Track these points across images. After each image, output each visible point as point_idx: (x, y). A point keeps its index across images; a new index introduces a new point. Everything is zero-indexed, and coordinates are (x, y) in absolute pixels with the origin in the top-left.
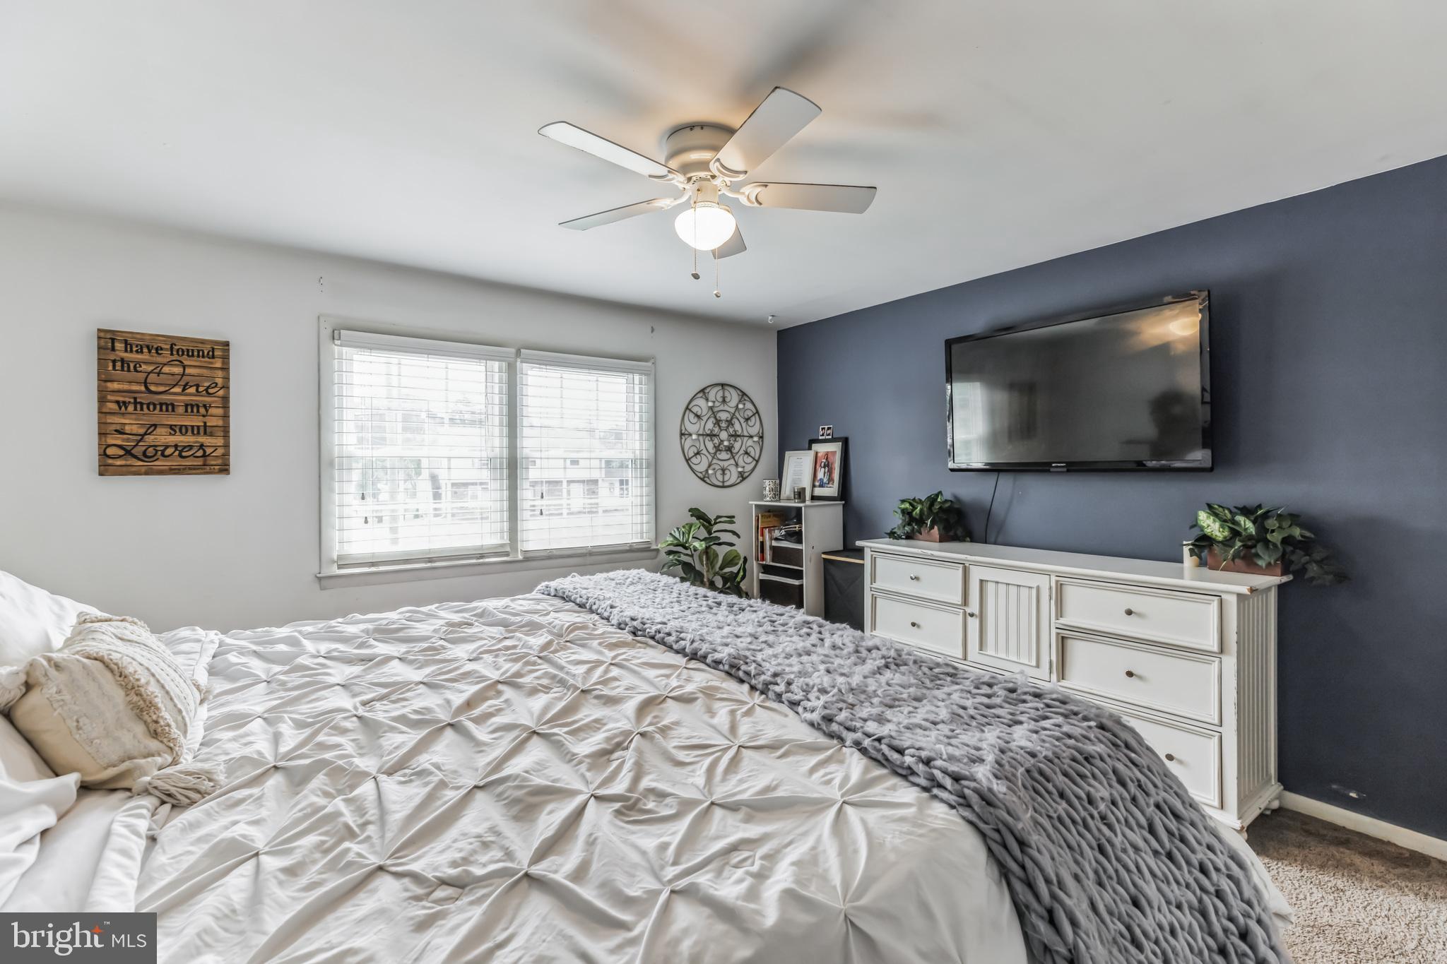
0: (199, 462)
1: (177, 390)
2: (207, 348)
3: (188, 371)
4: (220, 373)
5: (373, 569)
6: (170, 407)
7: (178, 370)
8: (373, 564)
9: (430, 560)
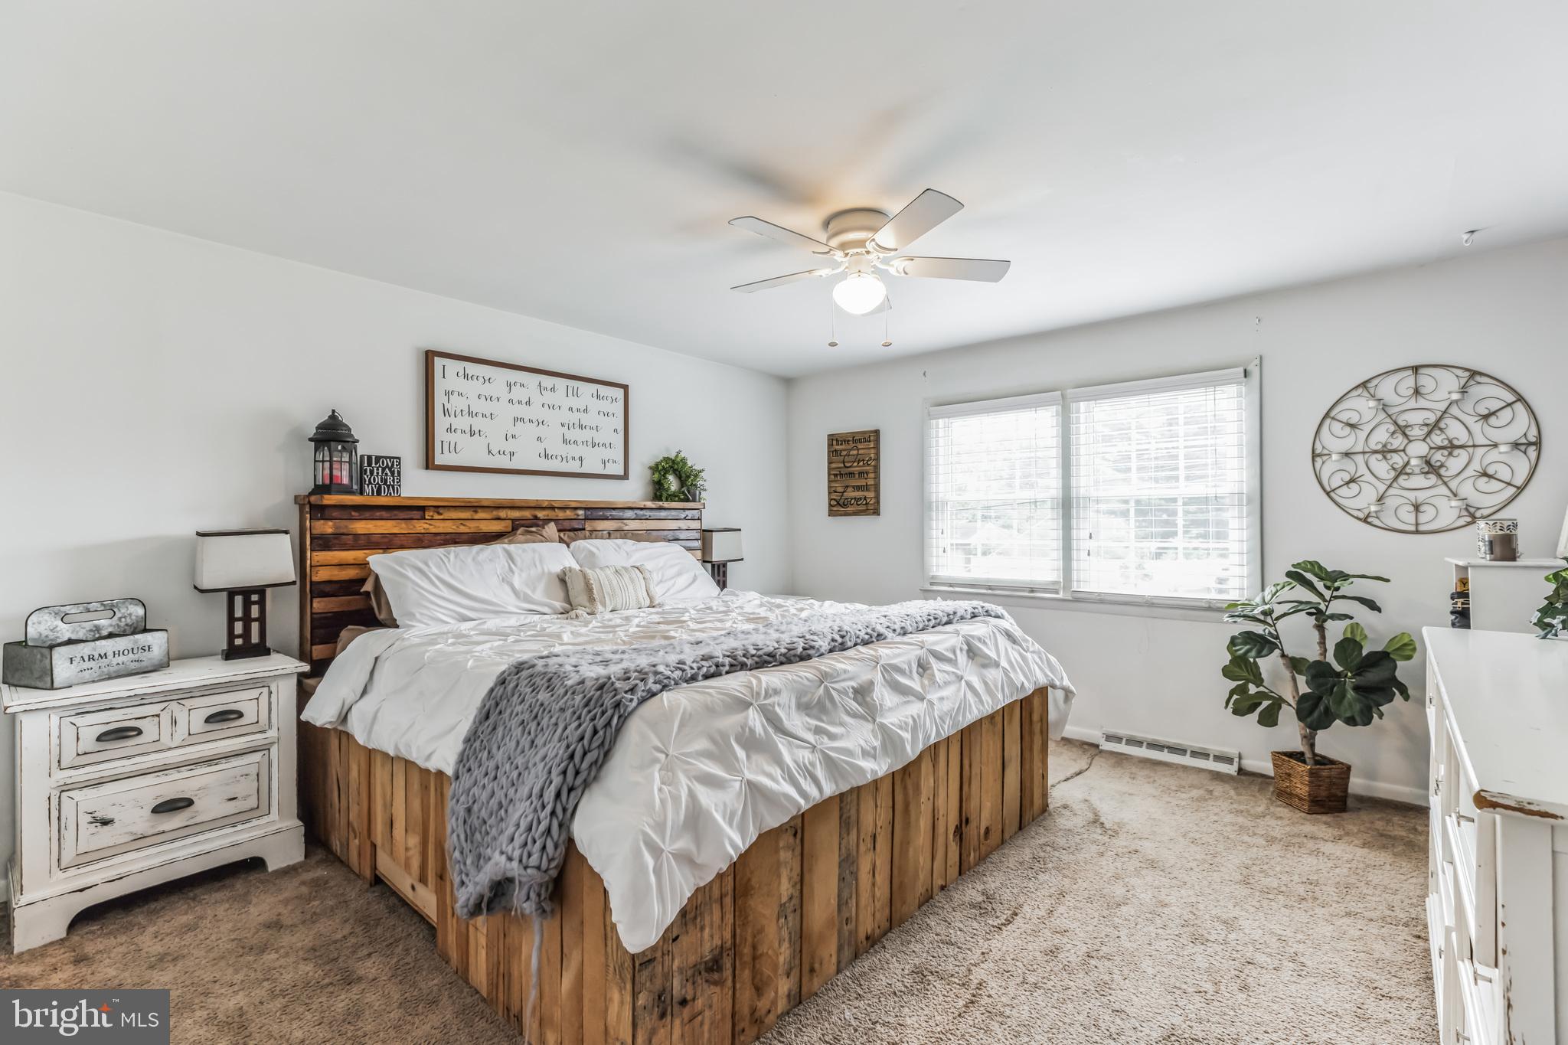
0: (864, 508)
1: (855, 464)
2: (867, 436)
3: (861, 452)
4: (873, 451)
5: (951, 589)
6: (852, 474)
7: (855, 452)
8: (951, 585)
9: (990, 588)
